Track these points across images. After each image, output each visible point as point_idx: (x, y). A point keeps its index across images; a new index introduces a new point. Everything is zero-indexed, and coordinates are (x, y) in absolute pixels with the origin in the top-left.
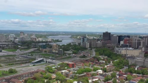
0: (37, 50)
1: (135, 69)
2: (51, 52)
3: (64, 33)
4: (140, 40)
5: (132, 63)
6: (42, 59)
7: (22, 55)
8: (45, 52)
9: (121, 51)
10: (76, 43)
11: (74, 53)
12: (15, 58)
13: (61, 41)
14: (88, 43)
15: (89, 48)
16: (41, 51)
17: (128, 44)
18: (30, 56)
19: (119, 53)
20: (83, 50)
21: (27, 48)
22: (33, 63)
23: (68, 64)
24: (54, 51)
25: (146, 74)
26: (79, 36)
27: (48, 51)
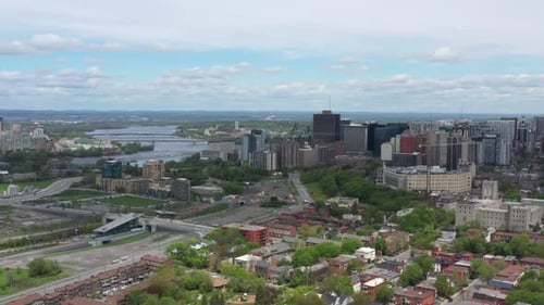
0: (83, 183)
1: (485, 240)
2: (143, 190)
3: (144, 119)
4: (455, 140)
6: (129, 217)
7: (38, 207)
8: (120, 190)
9: (406, 180)
10: (218, 153)
11: (228, 191)
12: (15, 219)
13: (150, 149)
14: (274, 155)
15: (277, 170)
16: (102, 188)
17: (415, 154)
18: (69, 206)
19: (400, 186)
20: (256, 181)
21: (38, 180)
22: (101, 234)
23: (246, 231)
24: (155, 187)
25: (526, 252)
26: (206, 127)
27: (129, 188)
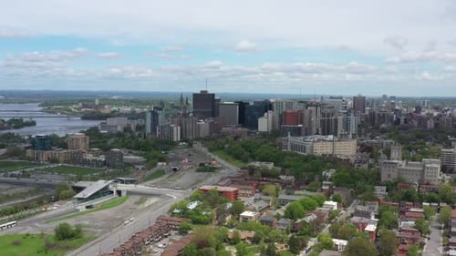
2: (76, 159)
5: (392, 176)
6: (101, 184)
9: (312, 147)
10: (116, 126)
14: (179, 128)
16: (33, 159)
17: (300, 125)
18: (21, 176)
19: (308, 151)
24: (89, 157)
27: (62, 159)
